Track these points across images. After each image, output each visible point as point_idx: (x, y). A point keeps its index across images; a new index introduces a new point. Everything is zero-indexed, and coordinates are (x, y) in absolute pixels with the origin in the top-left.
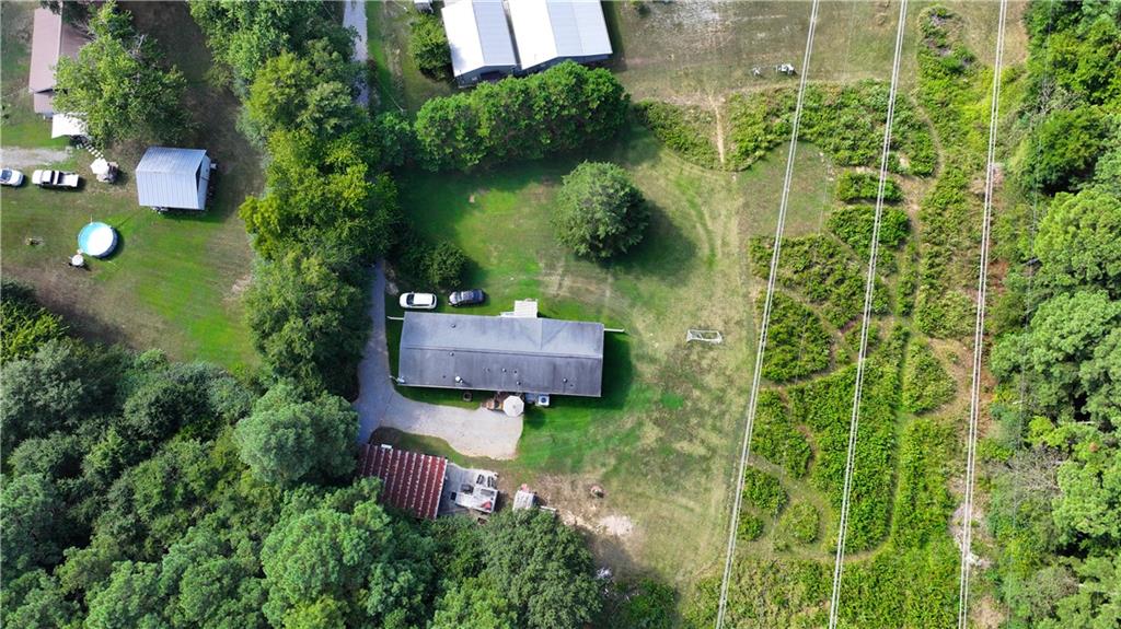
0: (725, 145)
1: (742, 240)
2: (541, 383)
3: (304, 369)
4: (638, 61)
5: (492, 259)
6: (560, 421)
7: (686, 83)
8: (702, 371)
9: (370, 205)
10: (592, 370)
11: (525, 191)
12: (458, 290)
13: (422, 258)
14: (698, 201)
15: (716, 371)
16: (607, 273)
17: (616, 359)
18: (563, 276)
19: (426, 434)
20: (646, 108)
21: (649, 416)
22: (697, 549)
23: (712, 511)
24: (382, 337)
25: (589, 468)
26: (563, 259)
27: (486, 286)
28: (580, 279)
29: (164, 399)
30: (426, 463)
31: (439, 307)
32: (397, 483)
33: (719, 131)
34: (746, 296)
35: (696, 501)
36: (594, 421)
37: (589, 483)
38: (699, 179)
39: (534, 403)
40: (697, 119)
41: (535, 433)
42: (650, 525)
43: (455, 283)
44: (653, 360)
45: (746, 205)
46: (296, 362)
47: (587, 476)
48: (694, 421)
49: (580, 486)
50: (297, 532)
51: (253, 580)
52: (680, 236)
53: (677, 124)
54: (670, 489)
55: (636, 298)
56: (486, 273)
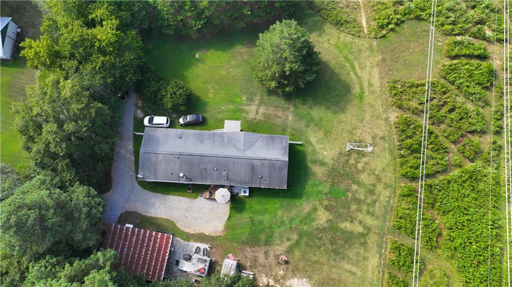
0: (367, 22)
1: (382, 83)
2: (243, 179)
5: (210, 95)
6: (257, 207)
8: (358, 172)
10: (281, 169)
11: (234, 50)
12: (185, 114)
13: (159, 90)
14: (351, 57)
15: (369, 172)
16: (289, 105)
17: (297, 162)
18: (259, 106)
19: (158, 217)
21: (321, 204)
23: (369, 274)
24: (130, 147)
25: (278, 242)
26: (259, 94)
27: (205, 112)
28: (271, 108)
30: (156, 238)
31: (172, 125)
32: (134, 253)
33: (363, 14)
34: (387, 120)
35: (358, 267)
36: (281, 207)
37: (278, 253)
38: (351, 43)
39: (238, 194)
40: (348, 7)
41: (238, 216)
43: (182, 108)
44: (323, 164)
45: (384, 60)
47: (277, 248)
48: (353, 207)
49: (271, 256)
52: (340, 80)
53: (335, 9)
54: (338, 258)
55: (310, 121)
56: (205, 104)
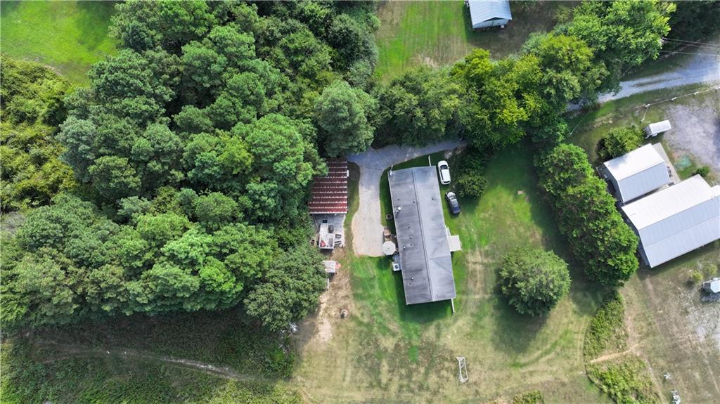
0: (604, 362)
1: (536, 385)
2: (408, 263)
3: (386, 112)
4: (650, 287)
5: (483, 214)
6: (385, 280)
7: (643, 324)
8: (438, 372)
9: (502, 128)
10: (423, 296)
11: (535, 227)
12: (457, 196)
13: (473, 169)
14: (558, 349)
15: (440, 382)
16: (491, 293)
17: (434, 310)
18: (482, 263)
19: (360, 196)
20: (616, 299)
21: (400, 340)
22: (320, 387)
23: (346, 394)
24: (416, 155)
25: (359, 305)
26: (494, 261)
27: (464, 214)
28: (483, 276)
29: (352, 36)
30: (342, 200)
31: (443, 187)
32: (327, 185)
33: (613, 356)
34: (498, 395)
35: (350, 382)
36: (390, 303)
37: (349, 307)
38: (574, 347)
39: (393, 261)
40: (618, 337)
41: (374, 265)
42: (329, 352)
43: (462, 193)
44: (438, 335)
45: (564, 385)
46: (389, 107)
47: (353, 305)
48: (403, 371)
49: (346, 302)
50: (287, 132)
51: (255, 113)
52: (529, 340)
53: (611, 323)
54: (355, 363)
55: (478, 317)
56: (472, 211)
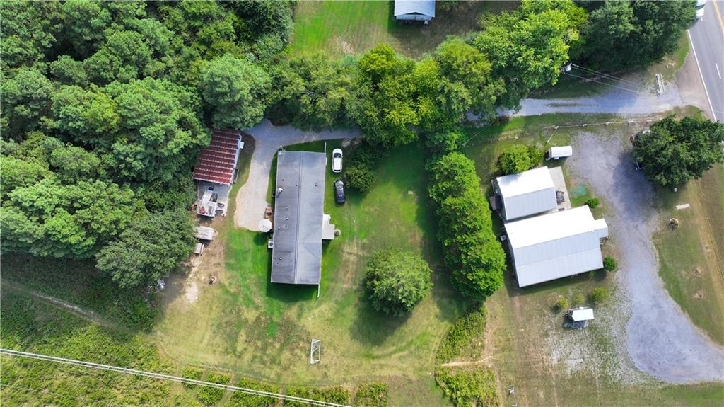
0: (454, 367)
1: (384, 378)
2: (279, 243)
3: (277, 93)
4: (518, 305)
5: (368, 208)
6: (259, 255)
7: (502, 339)
8: (292, 350)
9: (389, 127)
10: (287, 277)
11: (417, 228)
12: (344, 186)
13: (362, 162)
14: (413, 348)
15: (292, 359)
16: (359, 285)
17: (300, 292)
18: (357, 255)
19: (251, 170)
20: (480, 311)
21: (262, 314)
22: (177, 344)
23: (201, 355)
24: (313, 139)
25: (228, 275)
26: (369, 255)
27: (349, 204)
28: (355, 267)
30: (228, 171)
31: (333, 175)
32: (216, 154)
33: (465, 363)
34: (345, 380)
35: (207, 345)
36: (258, 277)
37: (219, 275)
38: (428, 348)
39: (269, 238)
40: (474, 347)
41: (251, 239)
42: (192, 314)
43: (348, 184)
44: (299, 316)
45: (410, 382)
47: (223, 273)
48: (259, 343)
49: (216, 269)
51: (135, 73)
52: (386, 335)
53: (469, 333)
54: (215, 328)
55: (341, 305)
56: (358, 204)
